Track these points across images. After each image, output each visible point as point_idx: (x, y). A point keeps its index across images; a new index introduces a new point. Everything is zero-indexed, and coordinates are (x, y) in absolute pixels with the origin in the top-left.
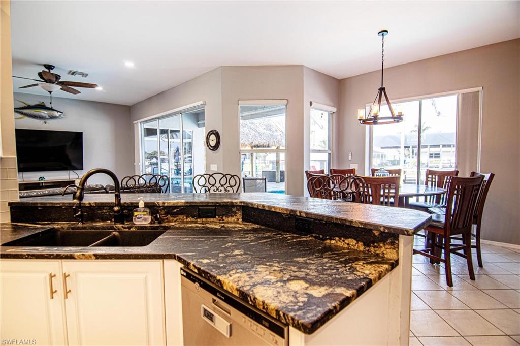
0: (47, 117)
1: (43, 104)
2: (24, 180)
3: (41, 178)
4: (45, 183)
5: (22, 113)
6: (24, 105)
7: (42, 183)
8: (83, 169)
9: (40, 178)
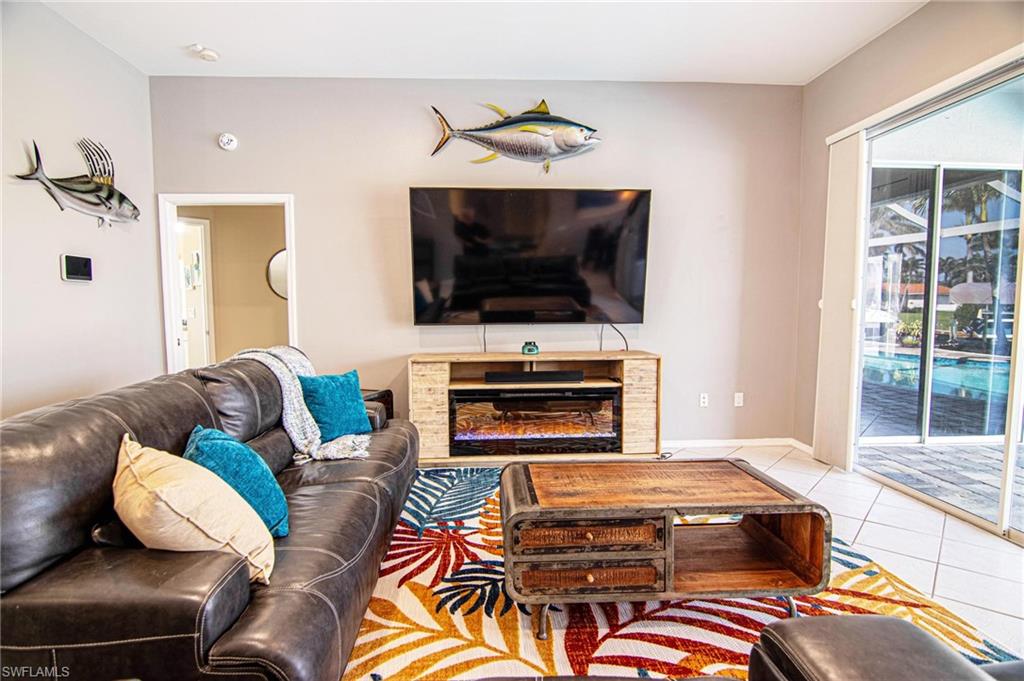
0: (554, 150)
1: (543, 108)
2: (488, 347)
3: (530, 346)
4: (538, 363)
5: (490, 143)
6: (495, 118)
7: (531, 363)
8: (642, 322)
9: (526, 343)
